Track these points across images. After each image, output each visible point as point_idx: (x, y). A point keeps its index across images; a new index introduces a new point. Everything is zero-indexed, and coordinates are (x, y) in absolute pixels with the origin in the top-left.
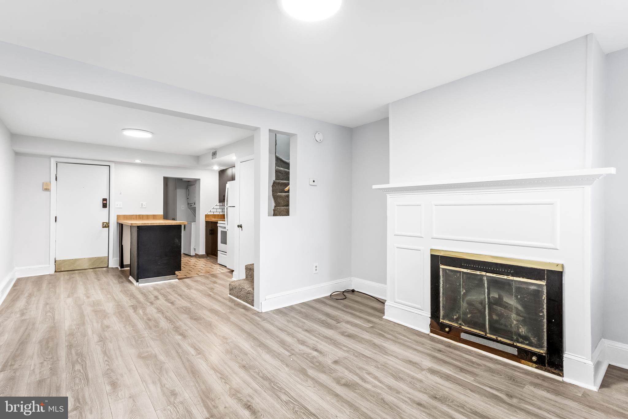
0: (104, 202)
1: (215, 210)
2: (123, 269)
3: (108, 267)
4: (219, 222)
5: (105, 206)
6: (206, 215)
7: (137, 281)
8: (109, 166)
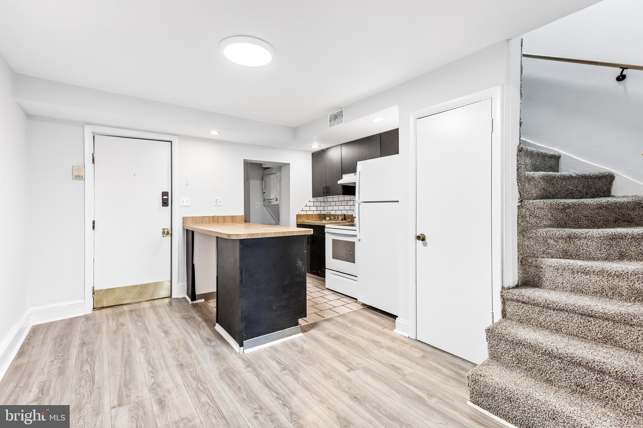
0: (164, 197)
1: (308, 208)
2: (194, 302)
3: (170, 297)
4: (326, 226)
5: (165, 203)
6: (297, 215)
7: (241, 345)
8: (171, 142)
